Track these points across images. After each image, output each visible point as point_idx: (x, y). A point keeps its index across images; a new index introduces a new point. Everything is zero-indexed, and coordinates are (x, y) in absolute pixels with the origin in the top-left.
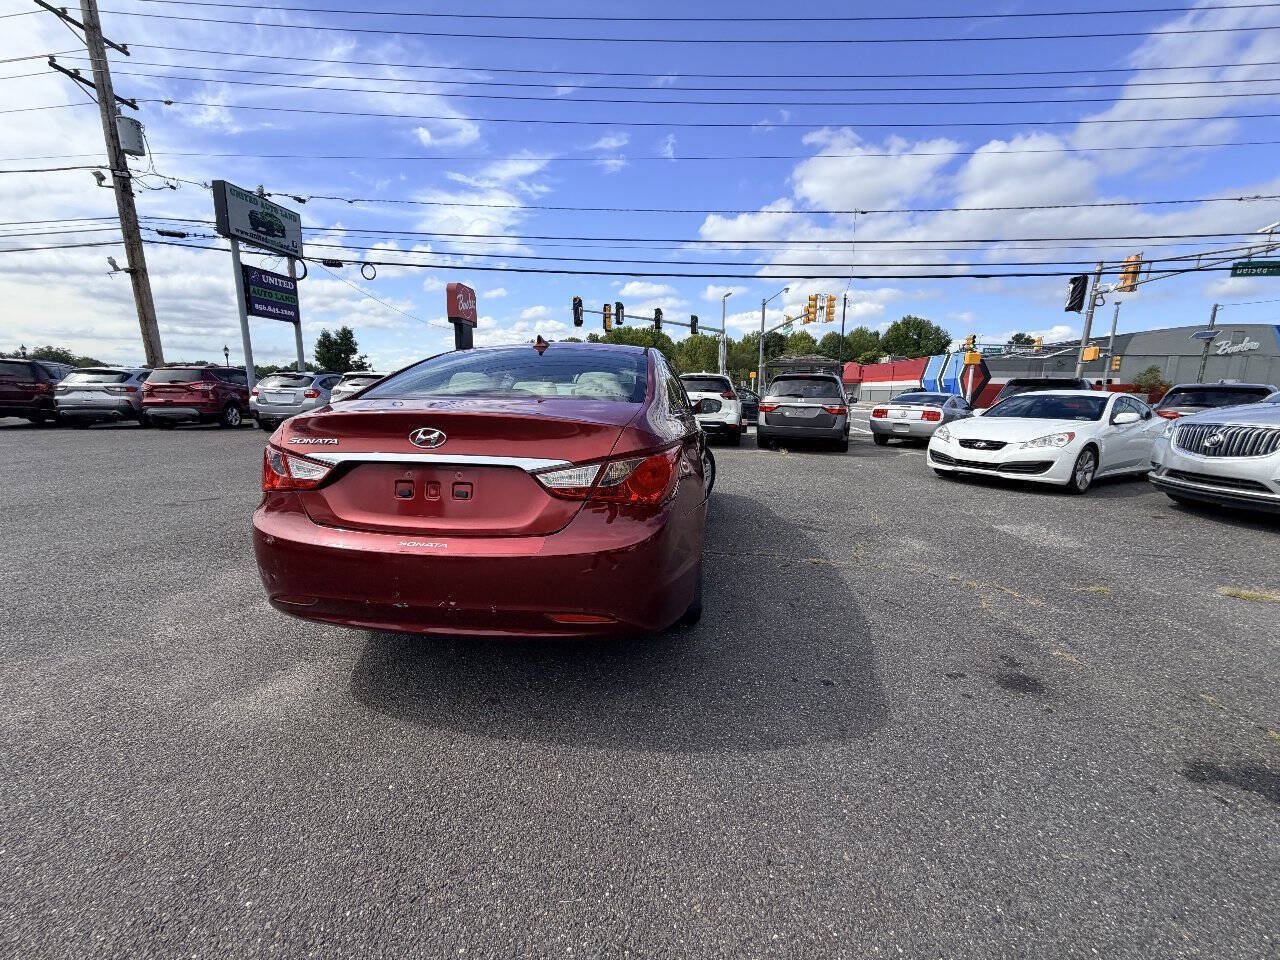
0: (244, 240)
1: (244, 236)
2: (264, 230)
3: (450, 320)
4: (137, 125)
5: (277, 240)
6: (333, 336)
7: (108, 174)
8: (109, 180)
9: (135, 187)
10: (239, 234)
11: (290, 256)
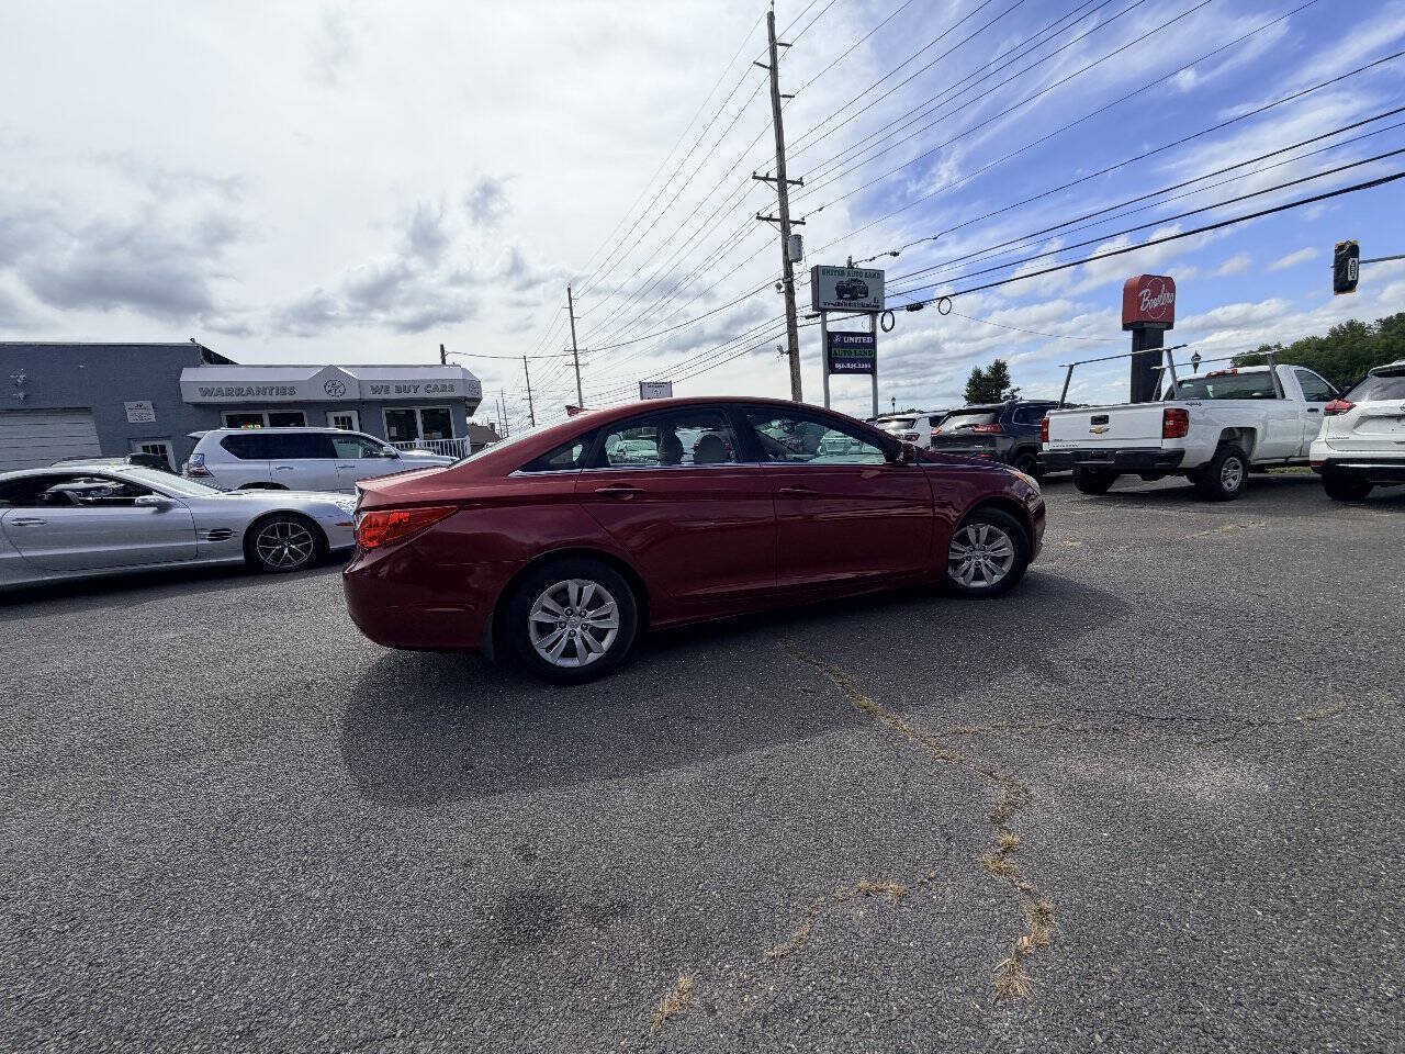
0: (831, 310)
1: (831, 307)
2: (848, 296)
3: (1126, 327)
4: (798, 238)
5: (860, 301)
6: (985, 372)
7: (781, 282)
8: (783, 289)
9: (796, 286)
10: (827, 307)
11: (873, 313)
